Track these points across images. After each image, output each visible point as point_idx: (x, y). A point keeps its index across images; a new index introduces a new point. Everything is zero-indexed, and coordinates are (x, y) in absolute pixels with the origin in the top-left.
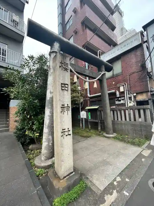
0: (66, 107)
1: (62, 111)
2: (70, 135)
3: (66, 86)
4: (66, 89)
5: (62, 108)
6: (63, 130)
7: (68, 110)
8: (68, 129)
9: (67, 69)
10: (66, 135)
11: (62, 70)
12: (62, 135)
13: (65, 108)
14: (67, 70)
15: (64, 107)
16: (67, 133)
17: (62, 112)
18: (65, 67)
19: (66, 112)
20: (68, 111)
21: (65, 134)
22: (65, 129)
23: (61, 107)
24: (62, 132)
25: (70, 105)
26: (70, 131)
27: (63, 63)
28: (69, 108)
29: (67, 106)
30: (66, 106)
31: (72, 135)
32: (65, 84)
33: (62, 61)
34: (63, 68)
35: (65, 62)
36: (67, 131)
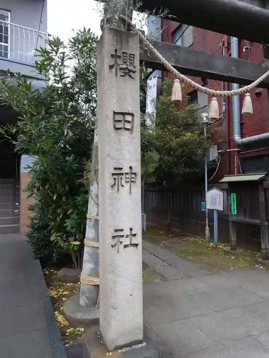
0: (127, 174)
1: (115, 184)
2: (136, 245)
3: (129, 118)
4: (128, 126)
5: (115, 177)
6: (116, 231)
7: (133, 182)
8: (131, 229)
9: (130, 71)
10: (125, 246)
11: (116, 75)
12: (113, 243)
13: (123, 177)
14: (131, 74)
15: (122, 174)
16: (126, 241)
17: (116, 187)
18: (124, 66)
19: (127, 186)
21: (121, 243)
22: (121, 230)
23: (113, 174)
24: (114, 237)
25: (138, 169)
26: (135, 235)
27: (119, 57)
28: (134, 176)
29: (128, 171)
30: (126, 170)
31: (140, 247)
32: (124, 114)
33: (116, 51)
34: (121, 69)
35: (126, 53)
36: (127, 236)
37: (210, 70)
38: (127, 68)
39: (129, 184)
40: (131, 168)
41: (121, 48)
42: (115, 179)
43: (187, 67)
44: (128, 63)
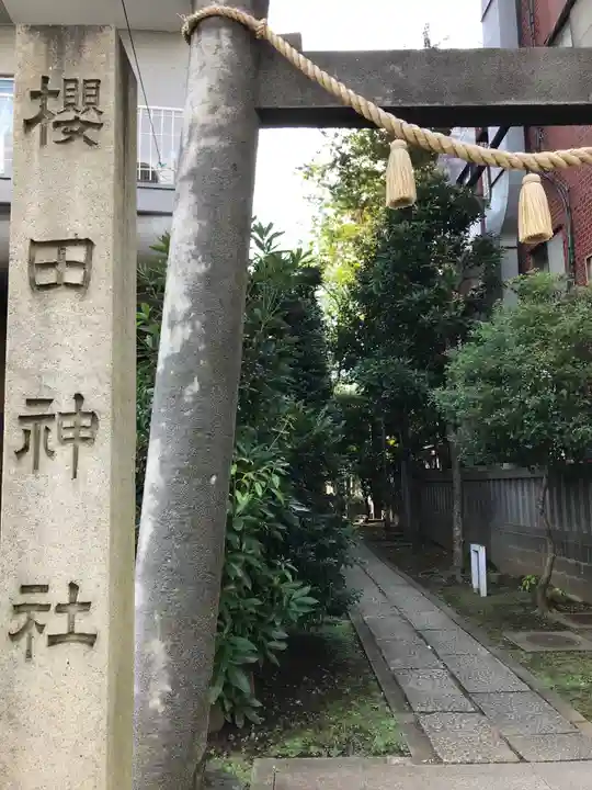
0: (65, 415)
1: (26, 448)
2: (90, 640)
3: (76, 254)
4: (74, 276)
5: (30, 426)
6: (25, 589)
7: (85, 439)
8: (73, 587)
9: (88, 124)
10: (54, 640)
11: (43, 142)
12: (14, 627)
13: (53, 426)
14: (89, 133)
15: (52, 417)
16: (57, 625)
17: (29, 456)
18: (70, 116)
19: (64, 454)
20: (83, 448)
21: (41, 628)
22: (44, 588)
23: (23, 418)
24: (18, 609)
26: (86, 605)
27: (55, 94)
28: (87, 422)
29: (70, 407)
30: (65, 404)
31: (103, 644)
32: (61, 244)
33: (45, 80)
34: (57, 124)
35: (75, 81)
36: (60, 608)
37: (516, 99)
38: (77, 119)
39: (69, 448)
40: (79, 398)
41: (60, 71)
42: (27, 432)
43: (437, 104)
44: (81, 107)
